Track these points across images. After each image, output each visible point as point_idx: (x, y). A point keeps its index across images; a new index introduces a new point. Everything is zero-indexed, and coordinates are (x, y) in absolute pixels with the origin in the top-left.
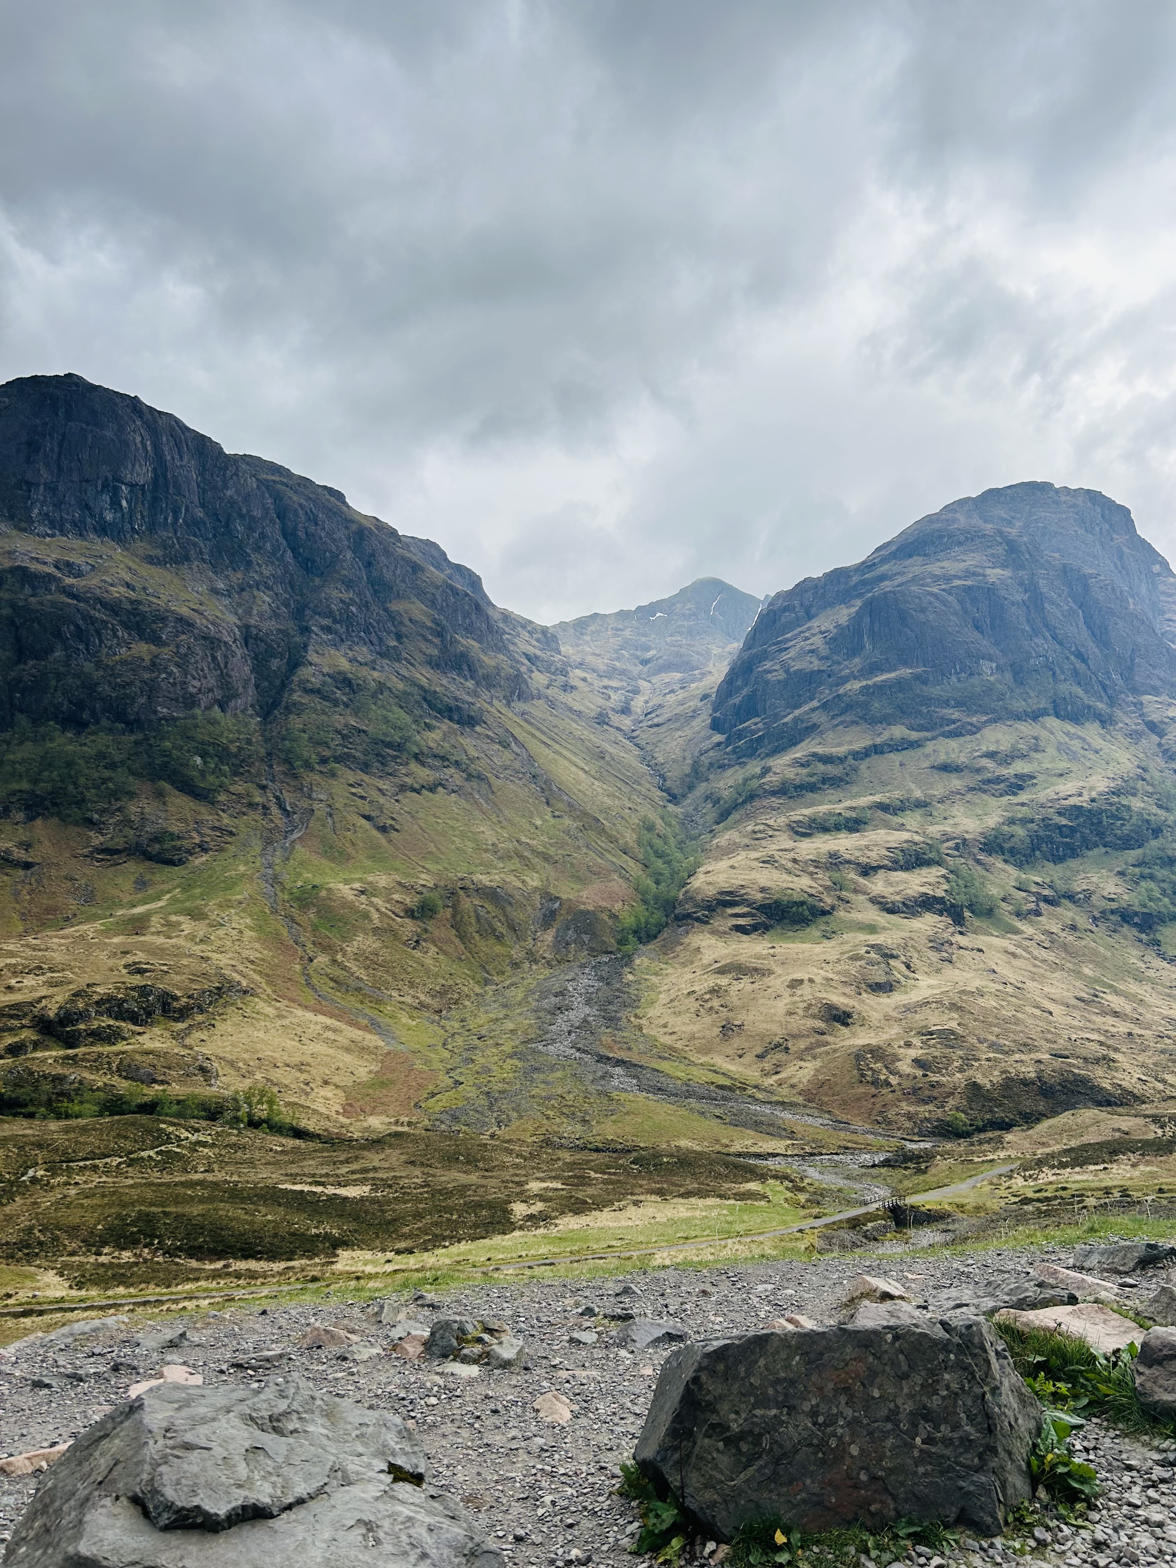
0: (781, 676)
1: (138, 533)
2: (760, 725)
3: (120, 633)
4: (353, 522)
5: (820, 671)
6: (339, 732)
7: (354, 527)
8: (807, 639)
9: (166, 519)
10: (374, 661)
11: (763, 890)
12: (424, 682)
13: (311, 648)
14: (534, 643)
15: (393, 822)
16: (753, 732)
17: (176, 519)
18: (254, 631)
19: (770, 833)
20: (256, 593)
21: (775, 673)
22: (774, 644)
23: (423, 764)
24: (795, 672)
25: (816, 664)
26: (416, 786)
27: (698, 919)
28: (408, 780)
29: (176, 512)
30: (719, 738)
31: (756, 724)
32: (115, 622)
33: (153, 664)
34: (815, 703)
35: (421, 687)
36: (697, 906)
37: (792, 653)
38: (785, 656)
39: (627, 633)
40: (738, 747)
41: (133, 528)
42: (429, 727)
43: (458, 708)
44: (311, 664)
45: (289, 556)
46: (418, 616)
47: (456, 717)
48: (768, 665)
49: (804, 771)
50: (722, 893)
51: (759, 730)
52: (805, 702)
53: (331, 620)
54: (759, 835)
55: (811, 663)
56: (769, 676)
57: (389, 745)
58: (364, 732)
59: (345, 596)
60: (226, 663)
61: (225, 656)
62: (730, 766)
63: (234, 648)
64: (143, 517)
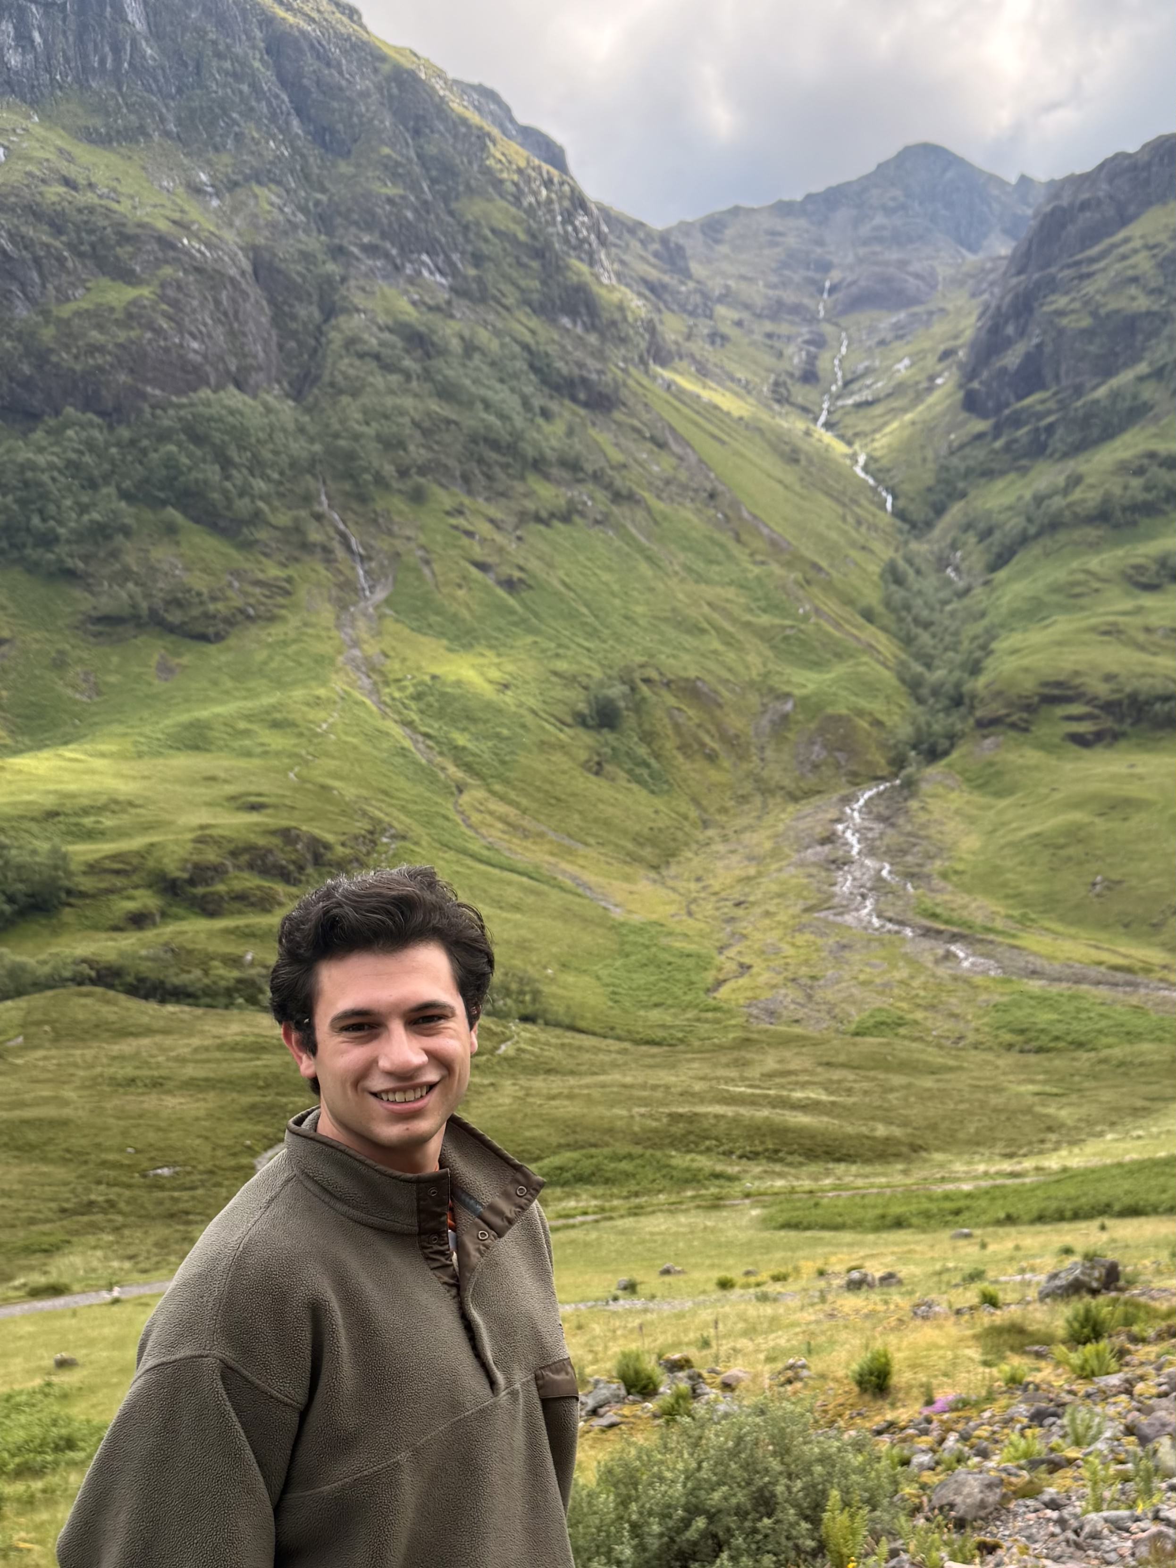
0: (1086, 322)
1: (61, 88)
2: (1052, 405)
3: (70, 264)
4: (383, 58)
5: (1149, 314)
6: (416, 424)
7: (386, 68)
8: (1124, 257)
9: (102, 61)
10: (449, 303)
11: (1109, 678)
12: (528, 338)
13: (352, 283)
14: (652, 260)
15: (522, 575)
16: (1040, 416)
17: (118, 61)
18: (267, 256)
19: (1097, 585)
20: (257, 189)
21: (1073, 317)
22: (1069, 266)
23: (547, 477)
24: (1108, 316)
25: (1143, 303)
26: (544, 514)
27: (1013, 726)
28: (530, 505)
29: (117, 50)
30: (980, 425)
31: (1043, 402)
32: (58, 244)
33: (130, 316)
34: (1143, 368)
35: (526, 347)
36: (1010, 704)
37: (1101, 282)
38: (1089, 288)
39: (791, 241)
40: (1015, 441)
41: (53, 79)
42: (546, 414)
43: (584, 381)
44: (358, 310)
45: (295, 123)
46: (503, 223)
47: (582, 396)
48: (1061, 302)
49: (1136, 483)
50: (1046, 684)
51: (1049, 412)
52: (1126, 365)
53: (377, 234)
54: (1077, 590)
55: (1133, 298)
56: (1064, 321)
57: (495, 445)
58: (456, 423)
59: (391, 190)
60: (236, 313)
61: (233, 301)
62: (1003, 473)
63: (244, 285)
64: (67, 60)
